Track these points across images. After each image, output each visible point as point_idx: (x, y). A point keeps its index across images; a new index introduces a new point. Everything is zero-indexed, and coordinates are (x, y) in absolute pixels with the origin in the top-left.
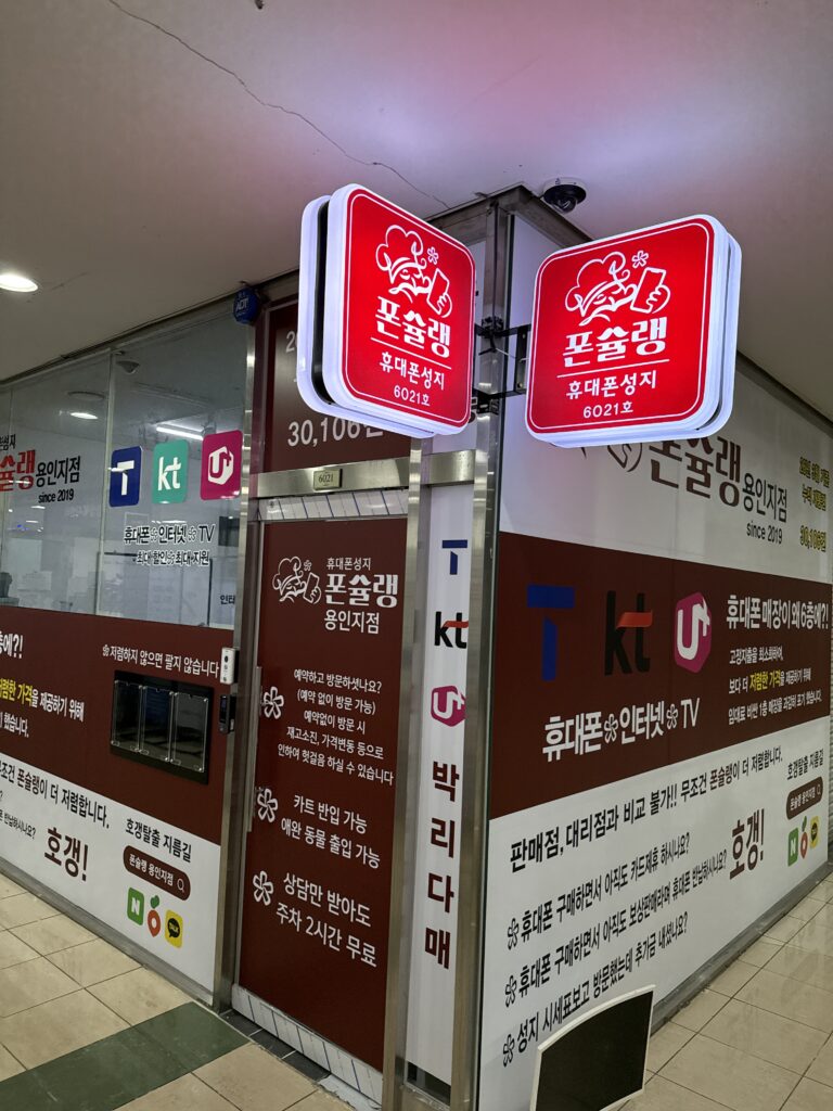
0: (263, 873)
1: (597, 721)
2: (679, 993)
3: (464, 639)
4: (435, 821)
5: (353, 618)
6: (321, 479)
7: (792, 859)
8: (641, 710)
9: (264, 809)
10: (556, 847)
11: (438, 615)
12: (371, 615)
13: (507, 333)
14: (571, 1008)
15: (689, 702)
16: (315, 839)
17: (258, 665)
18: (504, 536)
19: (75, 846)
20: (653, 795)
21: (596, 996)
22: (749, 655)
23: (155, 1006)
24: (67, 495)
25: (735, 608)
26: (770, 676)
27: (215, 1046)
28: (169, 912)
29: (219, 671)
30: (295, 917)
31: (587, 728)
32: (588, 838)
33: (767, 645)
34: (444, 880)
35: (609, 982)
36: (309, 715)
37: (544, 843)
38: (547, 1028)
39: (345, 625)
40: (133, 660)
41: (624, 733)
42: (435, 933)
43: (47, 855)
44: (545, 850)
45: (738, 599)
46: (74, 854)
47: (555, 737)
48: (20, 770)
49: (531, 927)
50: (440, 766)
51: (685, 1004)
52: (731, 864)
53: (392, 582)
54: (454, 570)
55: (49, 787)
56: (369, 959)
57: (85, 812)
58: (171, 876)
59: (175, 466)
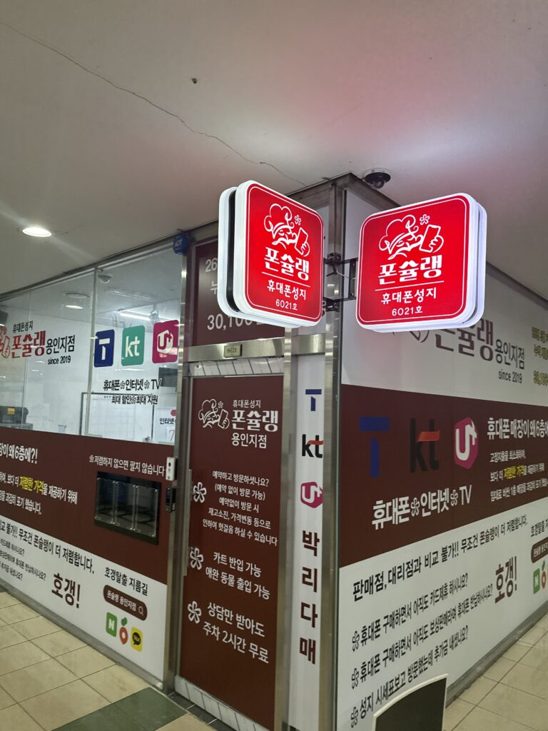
0: (194, 603)
1: (406, 502)
2: (463, 680)
3: (321, 452)
4: (304, 569)
5: (250, 438)
6: (229, 351)
7: (536, 589)
8: (434, 494)
9: (195, 561)
10: (382, 584)
11: (304, 436)
12: (261, 436)
13: (344, 262)
14: (394, 689)
15: (465, 488)
16: (227, 581)
17: (190, 468)
18: (344, 387)
19: (72, 585)
20: (443, 549)
21: (410, 682)
22: (503, 456)
23: (126, 690)
24: (66, 359)
25: (493, 426)
26: (517, 469)
27: (164, 717)
28: (133, 628)
29: (165, 472)
30: (216, 631)
31: (400, 507)
32: (402, 578)
33: (515, 449)
34: (311, 606)
35: (418, 672)
36: (222, 500)
37: (374, 581)
38: (379, 703)
39: (245, 443)
40: (109, 465)
41: (423, 510)
42: (305, 641)
43: (53, 591)
44: (375, 587)
45: (494, 420)
46: (71, 591)
47: (380, 514)
48: (36, 536)
49: (367, 637)
50: (307, 533)
51: (468, 687)
52: (495, 593)
53: (274, 416)
54: (313, 408)
55: (55, 547)
56: (264, 658)
57: (78, 563)
58: (135, 606)
59: (136, 342)
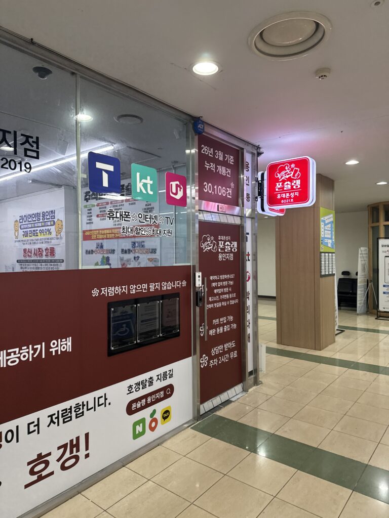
0: (204, 355)
3: (250, 258)
5: (226, 256)
6: (221, 208)
9: (202, 332)
12: (231, 254)
16: (220, 331)
19: (72, 445)
24: (19, 165)
30: (216, 362)
34: (248, 321)
36: (215, 291)
39: (224, 258)
40: (124, 292)
53: (235, 244)
54: (247, 241)
55: (23, 429)
56: (235, 355)
57: (83, 412)
58: (162, 393)
59: (149, 181)
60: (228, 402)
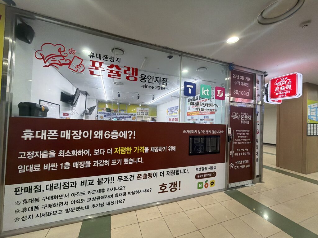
0: (231, 163)
4: (256, 146)
9: (231, 153)
16: (240, 154)
24: (161, 88)
30: (238, 167)
34: (257, 152)
36: (239, 137)
40: (196, 133)
46: (174, 186)
48: (139, 174)
53: (251, 117)
55: (158, 173)
57: (179, 173)
58: (211, 174)
59: (207, 91)
60: (244, 186)
